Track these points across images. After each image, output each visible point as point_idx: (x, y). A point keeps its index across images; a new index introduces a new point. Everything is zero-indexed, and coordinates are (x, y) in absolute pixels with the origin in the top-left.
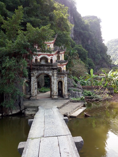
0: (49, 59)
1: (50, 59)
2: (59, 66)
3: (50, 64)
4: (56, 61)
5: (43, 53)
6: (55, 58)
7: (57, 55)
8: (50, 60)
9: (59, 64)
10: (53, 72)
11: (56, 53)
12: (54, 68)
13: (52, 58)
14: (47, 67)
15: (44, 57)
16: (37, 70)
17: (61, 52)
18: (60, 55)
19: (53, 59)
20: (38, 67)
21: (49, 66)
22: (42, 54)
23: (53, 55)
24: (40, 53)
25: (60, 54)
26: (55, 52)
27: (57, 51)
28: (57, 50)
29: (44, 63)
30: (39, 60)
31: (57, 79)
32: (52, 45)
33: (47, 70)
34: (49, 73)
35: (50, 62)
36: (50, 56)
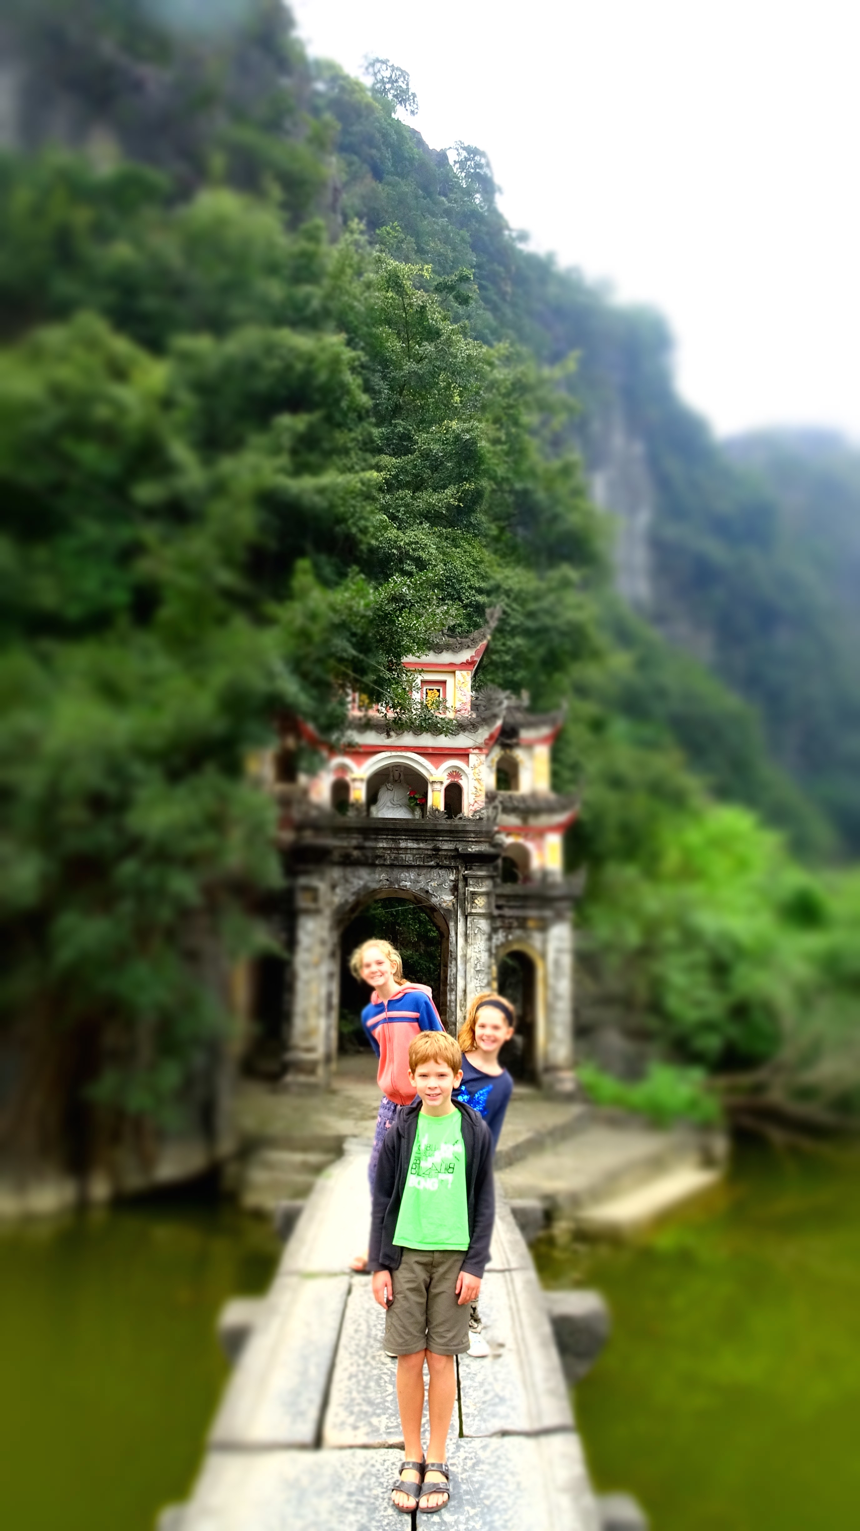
0: (437, 787)
1: (447, 782)
2: (509, 840)
3: (445, 823)
4: (490, 798)
5: (394, 740)
6: (483, 776)
7: (497, 753)
8: (443, 788)
9: (513, 820)
10: (465, 879)
11: (491, 737)
12: (474, 849)
13: (456, 773)
14: (417, 840)
15: (397, 766)
16: (347, 862)
17: (526, 734)
18: (520, 754)
19: (463, 782)
20: (354, 842)
21: (435, 833)
22: (388, 742)
23: (463, 755)
24: (371, 738)
25: (517, 745)
26: (483, 734)
27: (499, 723)
28: (495, 716)
29: (400, 814)
30: (359, 793)
31: (490, 939)
32: (465, 678)
33: (419, 867)
34: (431, 892)
35: (442, 808)
36: (441, 762)
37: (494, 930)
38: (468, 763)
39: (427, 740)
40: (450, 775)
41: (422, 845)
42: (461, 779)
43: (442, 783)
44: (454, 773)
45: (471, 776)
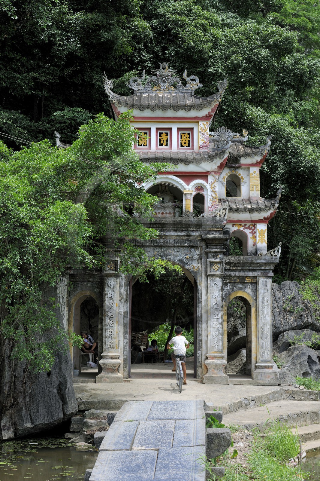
2: (235, 228)
6: (217, 189)
7: (226, 172)
11: (222, 164)
12: (211, 235)
13: (200, 188)
15: (163, 183)
17: (243, 161)
18: (241, 173)
23: (204, 175)
27: (226, 156)
28: (223, 152)
31: (222, 290)
32: (205, 126)
37: (225, 284)
39: (181, 168)
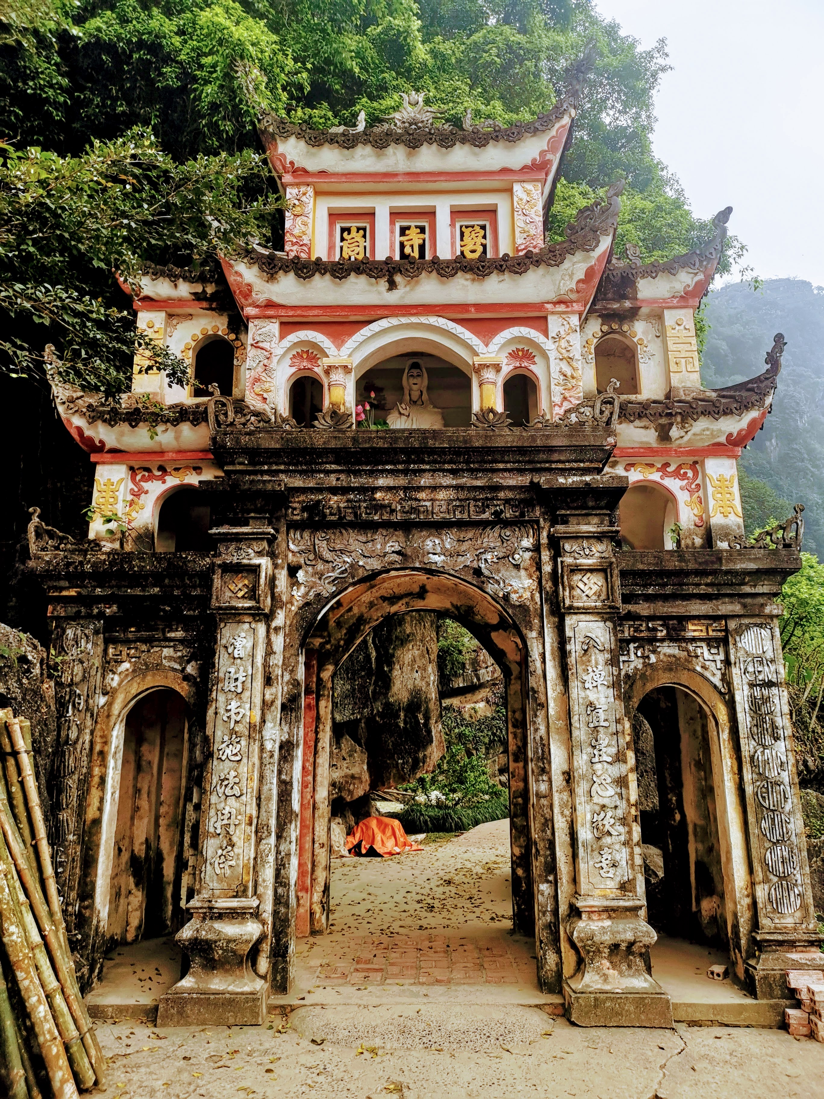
0: (489, 375)
1: (507, 369)
2: (632, 476)
3: (507, 435)
5: (402, 295)
7: (594, 331)
8: (500, 380)
9: (638, 435)
10: (554, 543)
11: (591, 275)
12: (567, 481)
14: (452, 472)
16: (315, 522)
17: (646, 290)
18: (638, 329)
19: (538, 369)
20: (330, 480)
22: (393, 298)
24: (357, 293)
25: (632, 312)
27: (603, 245)
28: (594, 231)
30: (342, 392)
33: (461, 525)
34: (486, 572)
35: (500, 408)
36: (494, 333)
37: (622, 644)
38: (545, 333)
40: (513, 355)
41: (465, 480)
42: (534, 363)
43: (497, 368)
44: (520, 353)
45: (552, 355)
